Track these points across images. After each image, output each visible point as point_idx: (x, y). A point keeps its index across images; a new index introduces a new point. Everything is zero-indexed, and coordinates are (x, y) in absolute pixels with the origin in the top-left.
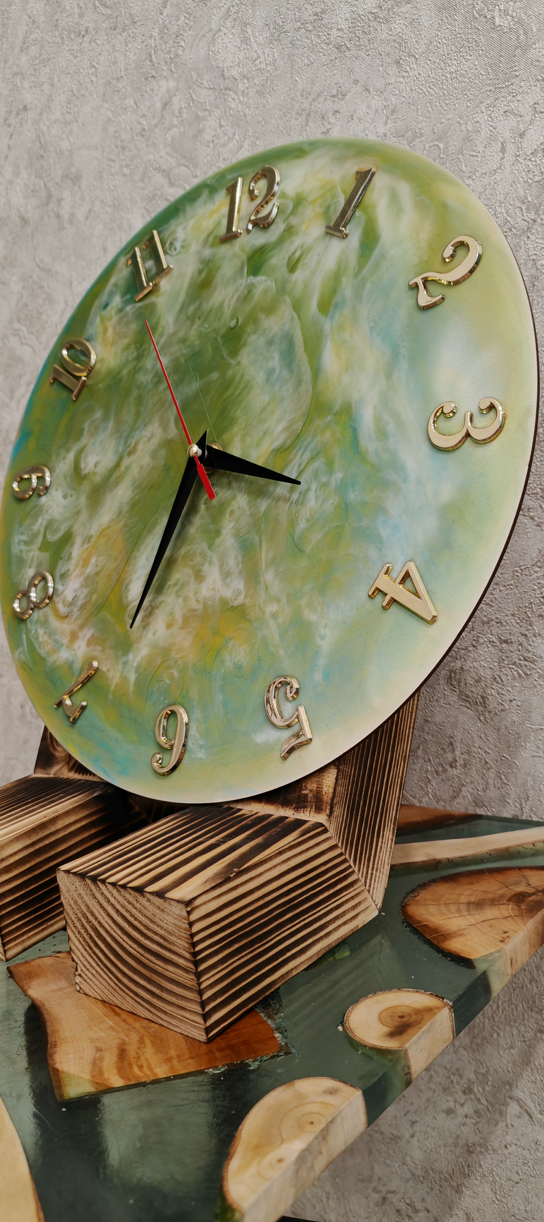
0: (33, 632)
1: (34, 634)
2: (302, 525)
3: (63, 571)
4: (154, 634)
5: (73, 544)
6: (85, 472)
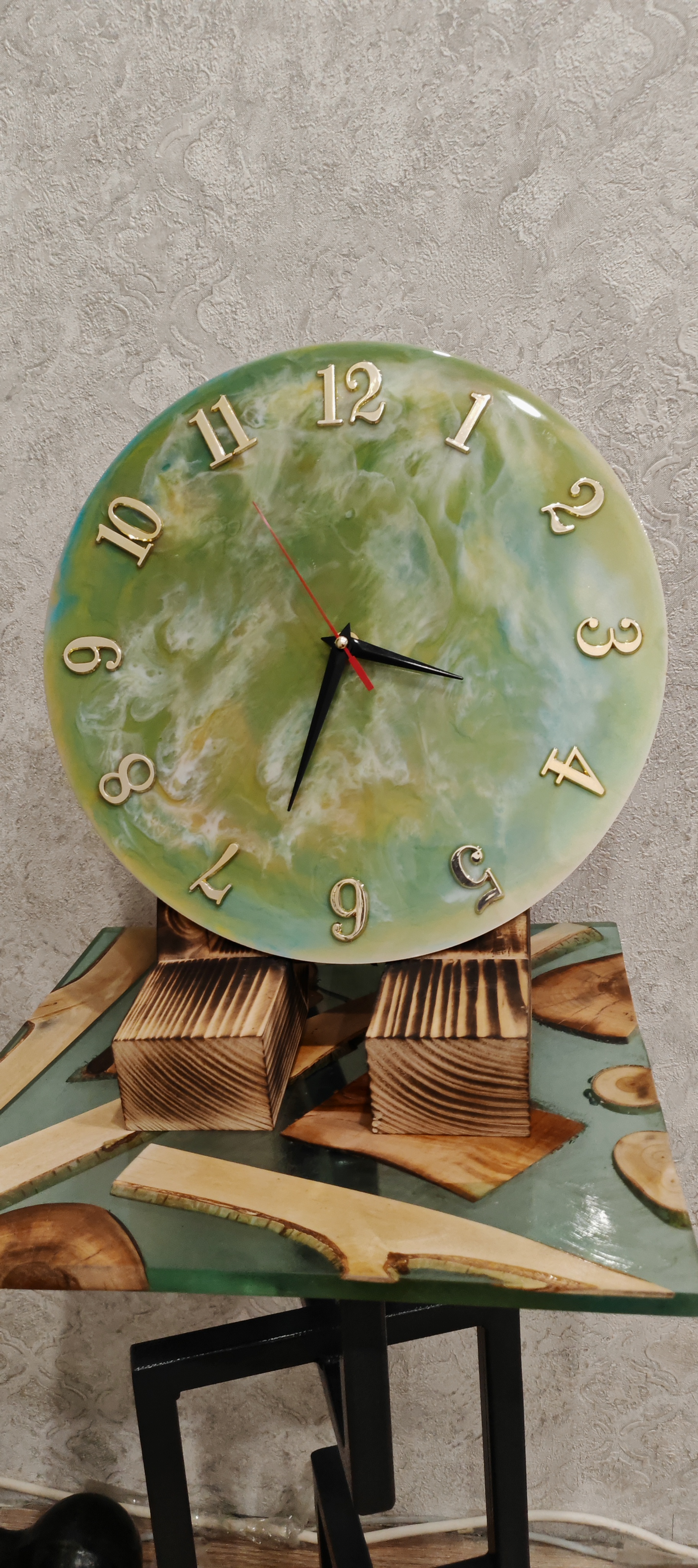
0: (136, 818)
1: (138, 820)
2: (462, 713)
3: (166, 753)
4: (308, 813)
5: (174, 724)
6: (176, 647)
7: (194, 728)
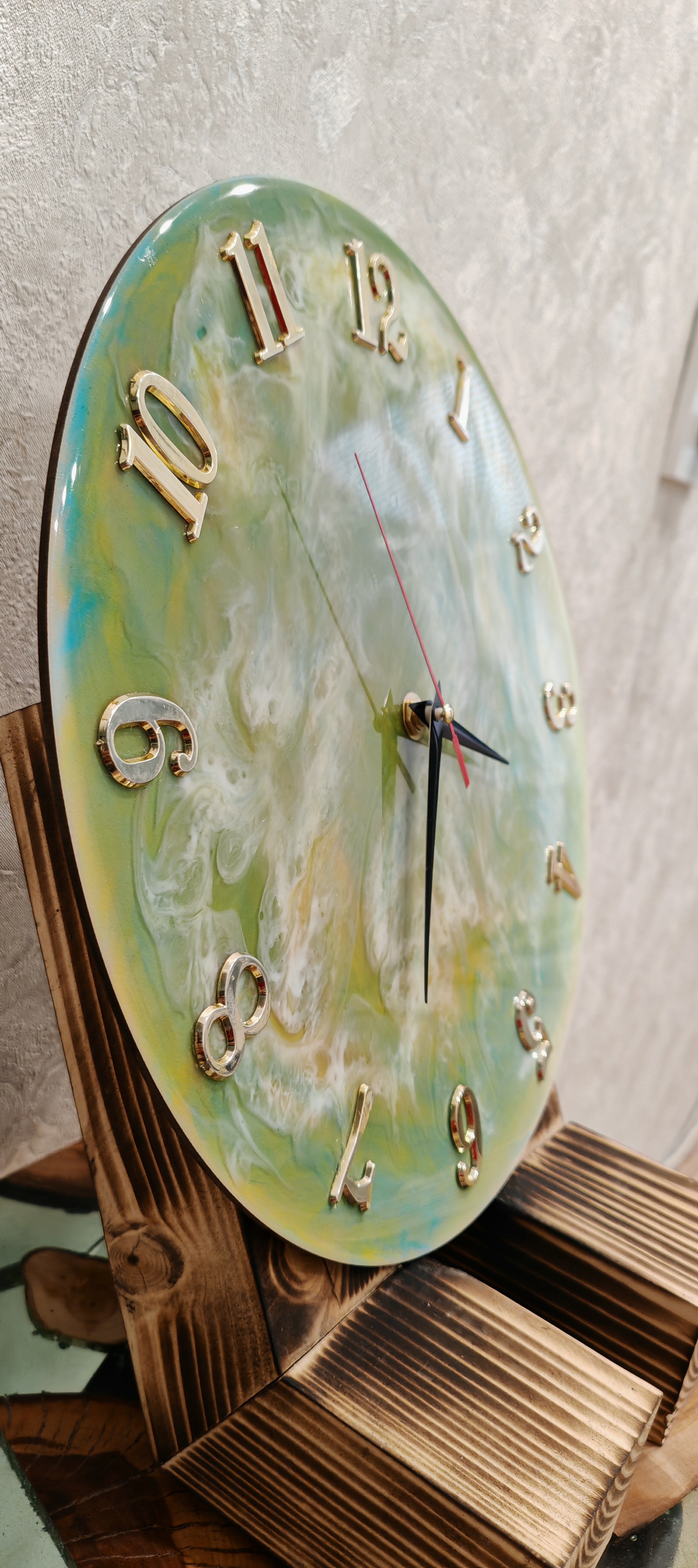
5: (274, 879)
6: (257, 720)
7: (297, 880)
